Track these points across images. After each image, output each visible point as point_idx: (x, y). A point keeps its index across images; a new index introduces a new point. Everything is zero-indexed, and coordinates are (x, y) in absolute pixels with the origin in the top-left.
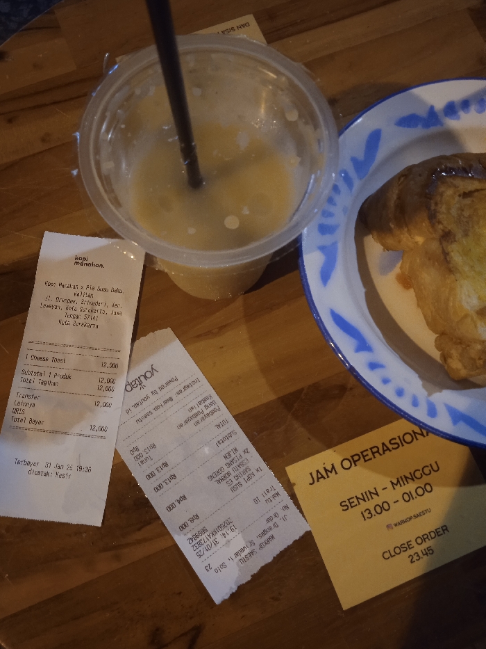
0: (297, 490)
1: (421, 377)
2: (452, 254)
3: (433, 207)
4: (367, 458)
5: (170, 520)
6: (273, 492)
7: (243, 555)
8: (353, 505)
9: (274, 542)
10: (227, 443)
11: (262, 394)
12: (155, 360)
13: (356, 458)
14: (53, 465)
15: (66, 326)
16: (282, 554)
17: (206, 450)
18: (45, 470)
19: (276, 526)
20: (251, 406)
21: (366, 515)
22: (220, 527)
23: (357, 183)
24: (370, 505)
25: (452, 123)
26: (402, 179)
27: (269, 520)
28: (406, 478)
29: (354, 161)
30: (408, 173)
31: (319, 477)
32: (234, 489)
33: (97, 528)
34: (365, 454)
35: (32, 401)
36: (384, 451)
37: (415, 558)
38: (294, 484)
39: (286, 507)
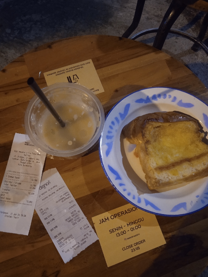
0: (95, 226)
1: (137, 189)
2: (149, 148)
3: (144, 132)
4: (119, 215)
5: (51, 234)
6: (87, 226)
7: (75, 247)
8: (114, 231)
9: (86, 243)
10: (72, 208)
11: (86, 192)
12: (50, 179)
13: (116, 215)
14: (13, 214)
15: (21, 166)
16: (89, 247)
17: (65, 211)
18: (10, 215)
19: (87, 237)
20: (82, 196)
21: (118, 235)
22: (68, 237)
23: (121, 122)
24: (119, 231)
25: (155, 102)
26: (136, 121)
27: (85, 235)
28: (132, 223)
29: (120, 114)
30: (138, 119)
31: (102, 221)
32: (74, 224)
33: (26, 236)
34: (119, 214)
35: (7, 191)
36: (125, 213)
37: (133, 250)
38: (94, 223)
39: (91, 231)
